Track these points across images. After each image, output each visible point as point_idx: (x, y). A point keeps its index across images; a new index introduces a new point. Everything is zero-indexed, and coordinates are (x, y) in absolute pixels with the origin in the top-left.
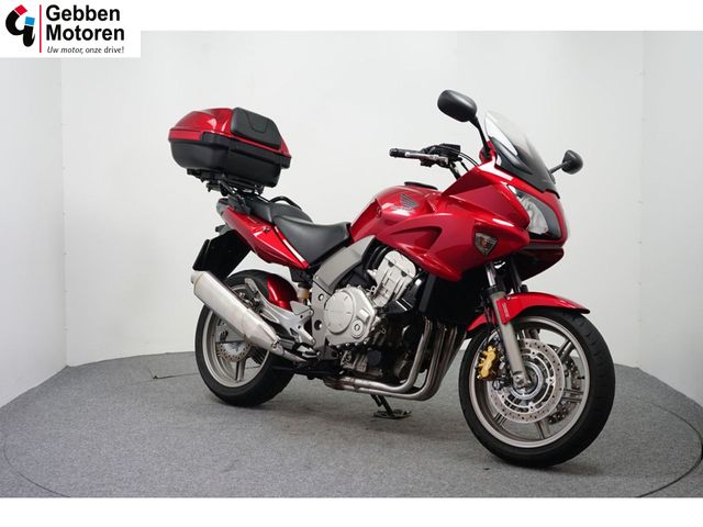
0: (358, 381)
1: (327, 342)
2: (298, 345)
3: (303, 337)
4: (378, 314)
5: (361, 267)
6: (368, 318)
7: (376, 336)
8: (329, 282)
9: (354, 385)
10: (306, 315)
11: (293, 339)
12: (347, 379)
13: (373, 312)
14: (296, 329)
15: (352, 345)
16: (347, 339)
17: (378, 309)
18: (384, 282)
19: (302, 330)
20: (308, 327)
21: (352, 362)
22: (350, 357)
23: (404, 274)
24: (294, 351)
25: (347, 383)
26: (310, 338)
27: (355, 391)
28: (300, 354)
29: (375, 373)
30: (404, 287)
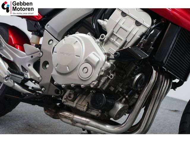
0: (77, 117)
1: (52, 80)
2: (26, 80)
3: (31, 74)
4: (108, 59)
5: (91, 18)
6: (98, 62)
7: (102, 81)
8: (59, 30)
9: (72, 120)
10: (36, 55)
11: (22, 75)
12: (67, 114)
13: (104, 57)
14: (26, 66)
15: (78, 86)
16: (73, 80)
17: (108, 55)
18: (115, 31)
19: (31, 68)
20: (36, 66)
21: (73, 100)
22: (72, 96)
23: (138, 24)
24: (23, 84)
25: (66, 117)
26: (38, 75)
27: (72, 125)
28: (27, 87)
29: (94, 113)
30: (138, 36)
